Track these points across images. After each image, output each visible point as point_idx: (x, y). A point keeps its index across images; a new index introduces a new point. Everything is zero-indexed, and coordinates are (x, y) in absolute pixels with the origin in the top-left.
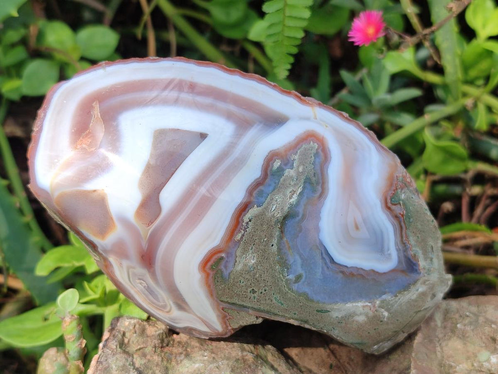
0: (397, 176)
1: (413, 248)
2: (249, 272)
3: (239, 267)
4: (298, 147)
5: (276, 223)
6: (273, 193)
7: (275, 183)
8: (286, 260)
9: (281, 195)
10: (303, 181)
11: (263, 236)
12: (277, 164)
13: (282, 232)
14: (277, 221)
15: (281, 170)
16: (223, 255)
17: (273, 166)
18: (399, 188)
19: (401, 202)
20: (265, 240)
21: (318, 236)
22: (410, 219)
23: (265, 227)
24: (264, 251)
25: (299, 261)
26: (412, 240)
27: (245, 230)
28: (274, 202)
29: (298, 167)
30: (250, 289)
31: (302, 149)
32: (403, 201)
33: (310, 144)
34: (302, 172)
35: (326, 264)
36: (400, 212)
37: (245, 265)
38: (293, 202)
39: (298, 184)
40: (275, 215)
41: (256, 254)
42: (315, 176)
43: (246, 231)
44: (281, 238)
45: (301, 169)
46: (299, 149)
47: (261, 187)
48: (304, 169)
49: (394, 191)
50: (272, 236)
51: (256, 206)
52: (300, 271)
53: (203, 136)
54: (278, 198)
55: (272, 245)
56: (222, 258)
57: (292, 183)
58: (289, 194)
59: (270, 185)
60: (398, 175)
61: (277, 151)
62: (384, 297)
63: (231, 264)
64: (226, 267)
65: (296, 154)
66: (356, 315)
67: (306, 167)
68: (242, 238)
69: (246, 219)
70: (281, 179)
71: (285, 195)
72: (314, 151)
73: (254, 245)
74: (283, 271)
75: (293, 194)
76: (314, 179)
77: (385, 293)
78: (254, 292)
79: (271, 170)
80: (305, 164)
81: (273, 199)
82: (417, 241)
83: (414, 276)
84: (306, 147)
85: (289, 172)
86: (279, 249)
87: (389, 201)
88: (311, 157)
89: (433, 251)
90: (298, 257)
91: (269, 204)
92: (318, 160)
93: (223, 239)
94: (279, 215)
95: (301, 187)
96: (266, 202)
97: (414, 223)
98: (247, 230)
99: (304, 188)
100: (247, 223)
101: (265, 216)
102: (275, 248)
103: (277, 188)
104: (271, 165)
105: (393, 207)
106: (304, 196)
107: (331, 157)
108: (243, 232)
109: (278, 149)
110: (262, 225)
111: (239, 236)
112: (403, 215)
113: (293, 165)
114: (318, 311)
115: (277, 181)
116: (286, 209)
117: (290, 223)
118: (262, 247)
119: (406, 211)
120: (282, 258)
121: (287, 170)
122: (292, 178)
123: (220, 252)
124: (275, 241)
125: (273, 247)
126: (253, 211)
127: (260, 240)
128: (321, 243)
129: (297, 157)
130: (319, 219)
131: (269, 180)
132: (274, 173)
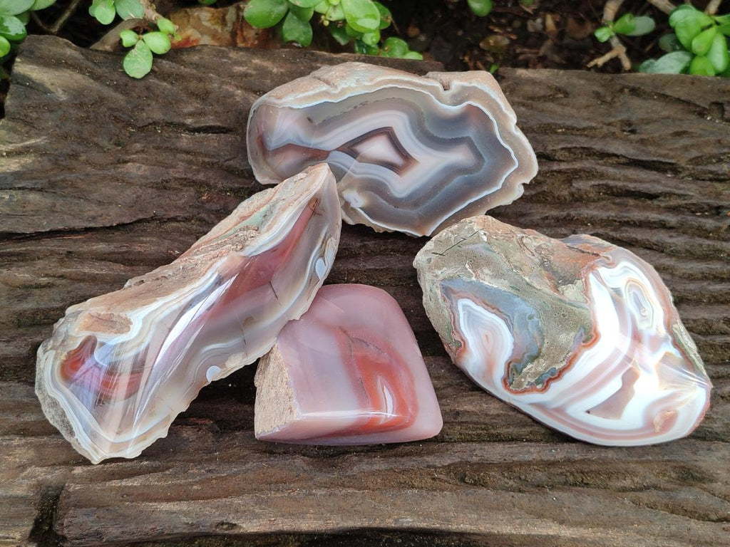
2: (566, 329)
3: (572, 334)
6: (544, 372)
7: (542, 377)
8: (539, 331)
9: (538, 370)
10: (522, 374)
11: (553, 350)
12: (539, 387)
13: (540, 350)
14: (543, 357)
15: (537, 382)
16: (583, 344)
17: (542, 386)
20: (552, 347)
23: (552, 355)
24: (554, 341)
25: (530, 328)
27: (566, 356)
28: (544, 368)
29: (525, 381)
30: (566, 317)
31: (521, 389)
33: (515, 390)
34: (522, 378)
35: (511, 320)
36: (455, 335)
37: (568, 334)
38: (531, 364)
39: (526, 373)
40: (543, 361)
41: (559, 340)
42: (514, 374)
44: (542, 346)
46: (523, 389)
49: (459, 350)
50: (548, 348)
51: (557, 369)
52: (529, 322)
53: (588, 412)
54: (541, 369)
55: (547, 343)
56: (584, 342)
57: (530, 374)
58: (533, 370)
59: (546, 377)
61: (538, 392)
62: (469, 280)
63: (577, 337)
64: (582, 335)
65: (525, 388)
66: (490, 275)
67: (519, 379)
68: (569, 352)
69: (564, 363)
70: (537, 378)
71: (536, 369)
72: (512, 386)
73: (561, 346)
74: (541, 325)
75: (530, 368)
76: (515, 372)
77: (468, 282)
78: (563, 315)
79: (544, 384)
80: (520, 381)
81: (545, 370)
83: (445, 285)
84: (518, 389)
85: (531, 380)
86: (543, 339)
88: (515, 383)
90: (530, 331)
91: (547, 368)
92: (511, 380)
93: (582, 354)
94: (541, 360)
95: (524, 371)
96: (549, 369)
98: (564, 356)
99: (522, 370)
100: (564, 360)
101: (550, 361)
102: (546, 341)
103: (541, 374)
105: (460, 340)
106: (522, 366)
107: (501, 379)
110: (554, 357)
111: (571, 354)
112: (453, 332)
113: (528, 383)
114: (519, 290)
115: (540, 378)
116: (536, 362)
117: (534, 353)
118: (555, 343)
119: (450, 334)
120: (542, 333)
121: (532, 382)
122: (530, 377)
123: (584, 346)
124: (545, 345)
126: (558, 366)
127: (556, 348)
128: (513, 336)
129: (525, 386)
130: (513, 350)
131: (547, 380)
132: (542, 382)
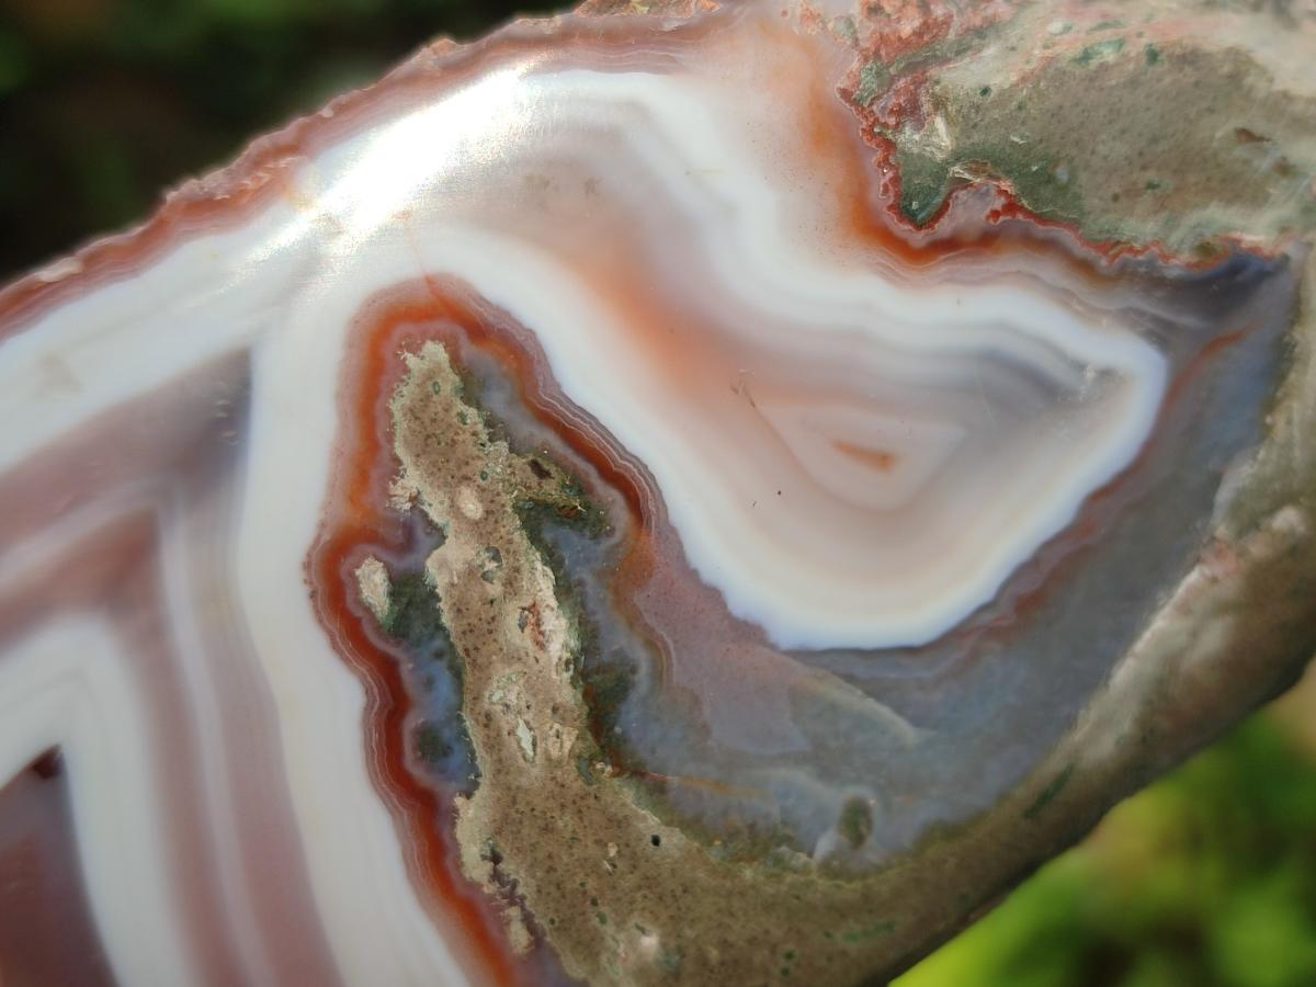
0: (845, 93)
1: (1174, 238)
2: (676, 974)
4: (380, 434)
5: (588, 776)
6: (468, 697)
7: (439, 655)
8: (752, 827)
9: (501, 672)
10: (520, 539)
11: (593, 850)
12: (373, 583)
13: (636, 772)
14: (585, 763)
15: (410, 591)
17: (368, 609)
18: (898, 127)
19: (957, 170)
20: (613, 852)
21: (773, 647)
22: (1050, 179)
23: (565, 822)
24: (649, 882)
25: (802, 777)
26: (1140, 227)
27: (513, 899)
28: (505, 721)
29: (455, 509)
31: (402, 425)
32: (957, 157)
33: (406, 370)
34: (488, 512)
36: (987, 211)
37: (642, 972)
38: (565, 646)
39: (517, 570)
40: (555, 753)
41: (636, 914)
42: (542, 474)
43: (523, 898)
44: (657, 791)
45: (472, 507)
46: (390, 438)
47: (412, 722)
48: (480, 488)
49: (885, 162)
50: (618, 824)
51: (459, 801)
52: (835, 798)
54: (503, 691)
55: (656, 841)
57: (495, 589)
59: (429, 683)
60: (843, 83)
61: (327, 537)
62: (1224, 495)
65: (395, 469)
67: (484, 476)
68: (531, 928)
69: (477, 870)
70: (446, 619)
71: (513, 657)
72: (450, 382)
73: (594, 903)
74: (779, 861)
75: (538, 624)
76: (552, 490)
77: (1216, 480)
79: (378, 627)
80: (465, 471)
81: (488, 716)
82: (1161, 204)
83: (1268, 300)
84: (406, 401)
85: (445, 565)
86: (692, 825)
87: (903, 229)
88: (462, 417)
89: (1261, 139)
90: (781, 773)
91: (494, 744)
94: (566, 740)
95: (539, 565)
96: (480, 752)
97: (1087, 167)
98: (520, 891)
99: (553, 560)
100: (496, 876)
101: (526, 791)
102: (674, 840)
103: (461, 668)
104: (359, 613)
105: (944, 227)
106: (581, 583)
107: (531, 333)
108: (514, 912)
109: (323, 525)
110: (547, 829)
111: (518, 937)
112: (1012, 207)
113: (430, 523)
114: (1030, 812)
115: (438, 643)
116: (569, 695)
117: (630, 719)
118: (629, 881)
119: (1008, 173)
120: (733, 835)
121: (431, 565)
122: (475, 574)
124: (649, 822)
125: (663, 841)
126: (472, 822)
127: (596, 869)
128: (806, 655)
129: (413, 480)
130: (714, 596)
131: (406, 668)
132: (400, 628)
